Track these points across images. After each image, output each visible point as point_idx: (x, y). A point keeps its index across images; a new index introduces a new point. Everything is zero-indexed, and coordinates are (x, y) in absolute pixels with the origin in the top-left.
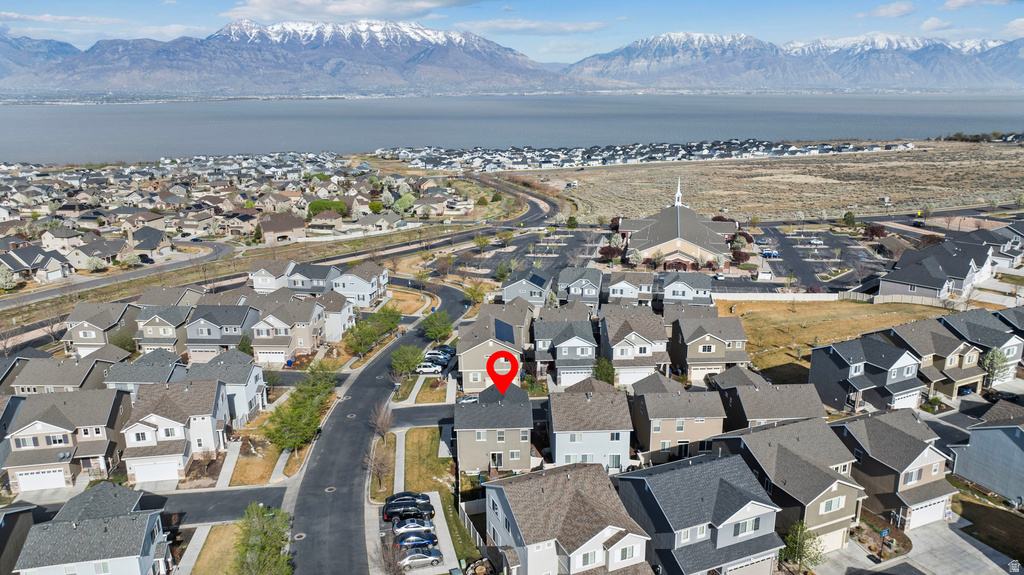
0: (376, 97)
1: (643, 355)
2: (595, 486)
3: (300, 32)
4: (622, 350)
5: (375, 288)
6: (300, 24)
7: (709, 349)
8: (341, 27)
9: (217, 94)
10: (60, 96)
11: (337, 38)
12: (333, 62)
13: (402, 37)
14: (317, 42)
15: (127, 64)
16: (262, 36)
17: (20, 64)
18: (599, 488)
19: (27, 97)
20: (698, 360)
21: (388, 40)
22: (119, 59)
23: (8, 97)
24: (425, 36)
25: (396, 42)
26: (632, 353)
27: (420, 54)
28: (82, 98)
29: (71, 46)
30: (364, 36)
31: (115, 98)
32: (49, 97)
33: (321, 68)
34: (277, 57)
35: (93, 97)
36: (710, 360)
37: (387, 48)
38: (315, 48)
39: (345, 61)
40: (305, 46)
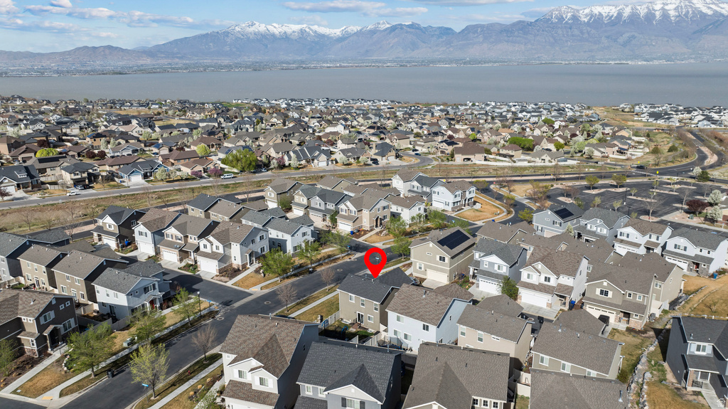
0: (656, 62)
1: (547, 283)
2: (288, 336)
3: (604, 14)
4: (529, 275)
5: (458, 199)
6: (605, 7)
7: (606, 294)
8: (639, 8)
9: (535, 60)
10: (440, 61)
11: (634, 17)
12: (626, 36)
13: (693, 12)
14: (617, 21)
15: (481, 40)
16: (575, 18)
17: (424, 42)
18: (289, 338)
19: (423, 61)
20: (594, 300)
21: (680, 16)
22: (477, 36)
23: (414, 62)
24: (718, 9)
25: (687, 17)
26: (536, 279)
27: (707, 26)
28: (451, 62)
29: (452, 30)
30: (658, 14)
31: (469, 62)
32: (433, 62)
33: (615, 40)
34: (582, 32)
35: (457, 61)
36: (605, 303)
37: (677, 23)
38: (614, 25)
39: (636, 34)
40: (606, 24)
